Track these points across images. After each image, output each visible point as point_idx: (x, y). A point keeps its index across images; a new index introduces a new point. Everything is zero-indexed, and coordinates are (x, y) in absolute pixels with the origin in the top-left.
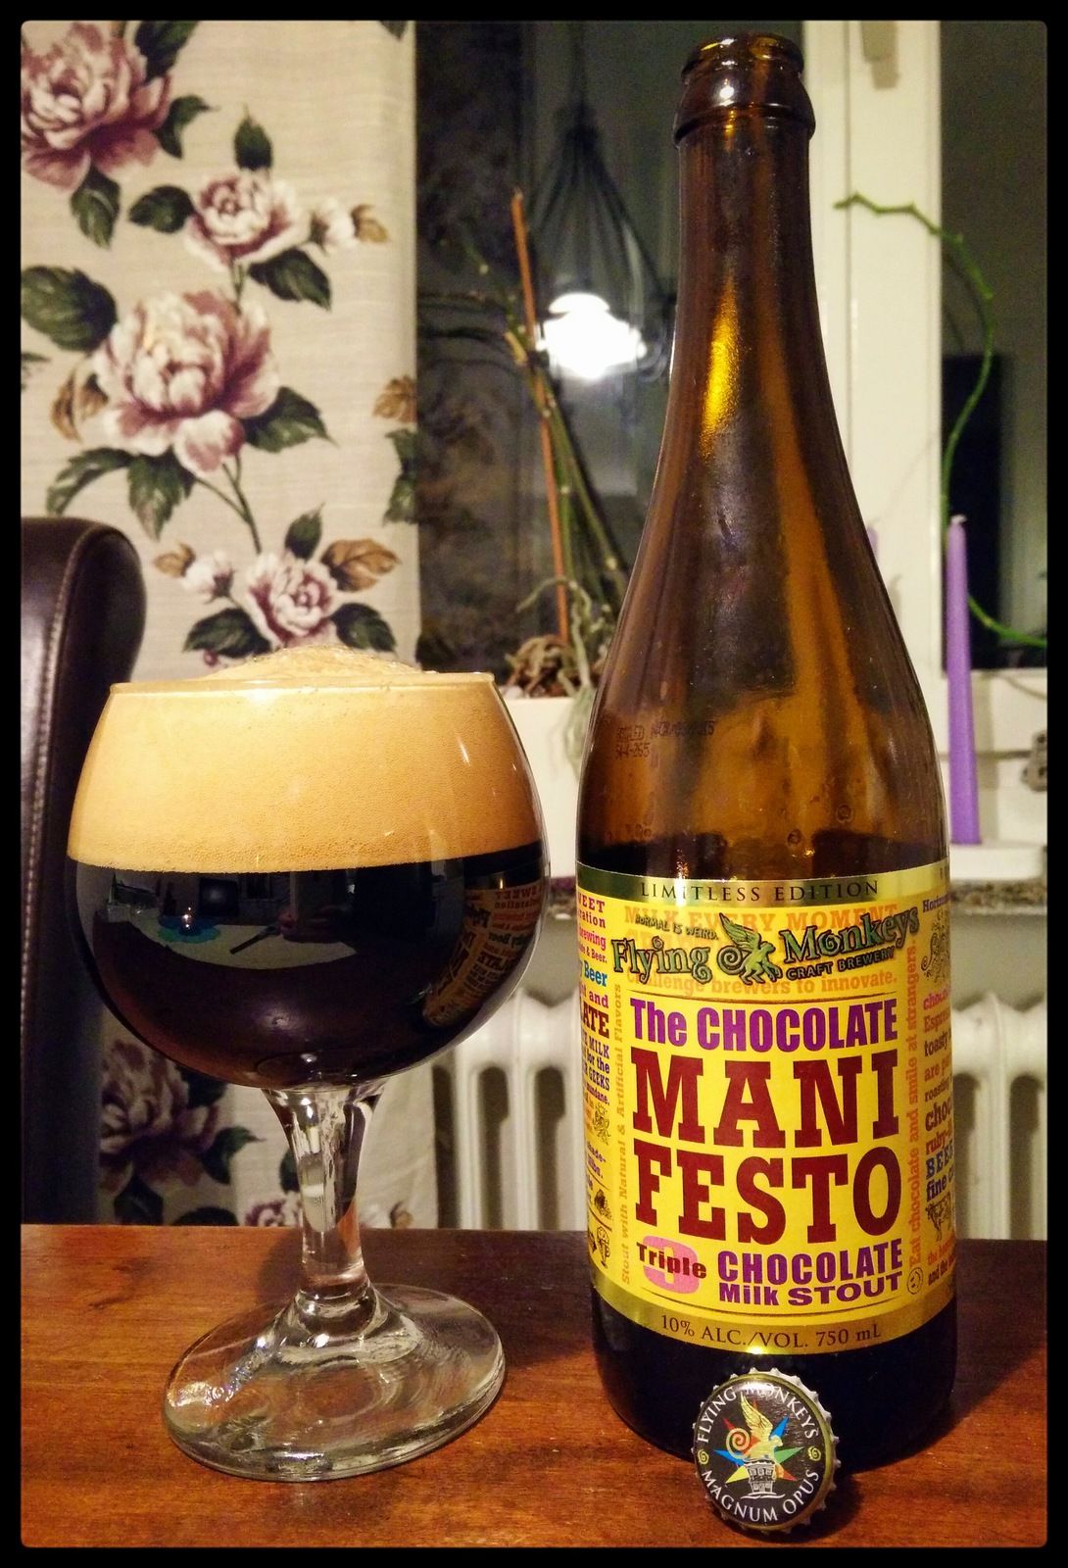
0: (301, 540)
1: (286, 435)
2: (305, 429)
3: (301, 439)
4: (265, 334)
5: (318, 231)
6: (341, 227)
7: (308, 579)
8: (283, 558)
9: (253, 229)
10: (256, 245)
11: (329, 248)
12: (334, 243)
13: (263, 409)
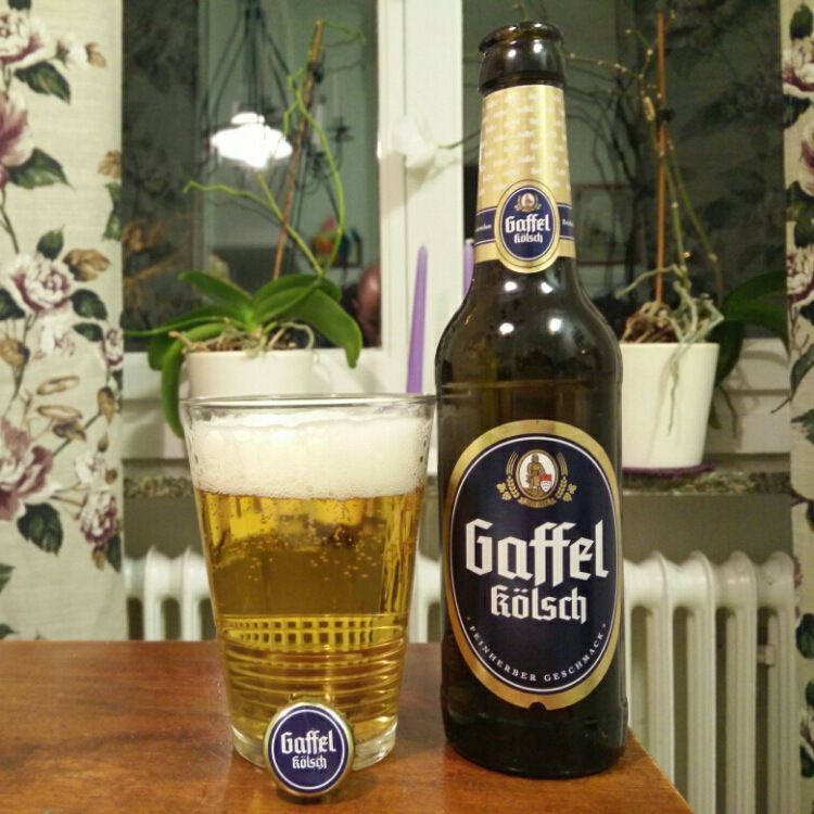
0: (49, 247)
1: (38, 179)
2: (51, 176)
3: (49, 183)
4: (24, 114)
5: (62, 53)
6: (77, 53)
7: (53, 273)
8: (35, 258)
9: (18, 47)
10: (20, 57)
11: (69, 65)
12: (73, 62)
13: (22, 160)
